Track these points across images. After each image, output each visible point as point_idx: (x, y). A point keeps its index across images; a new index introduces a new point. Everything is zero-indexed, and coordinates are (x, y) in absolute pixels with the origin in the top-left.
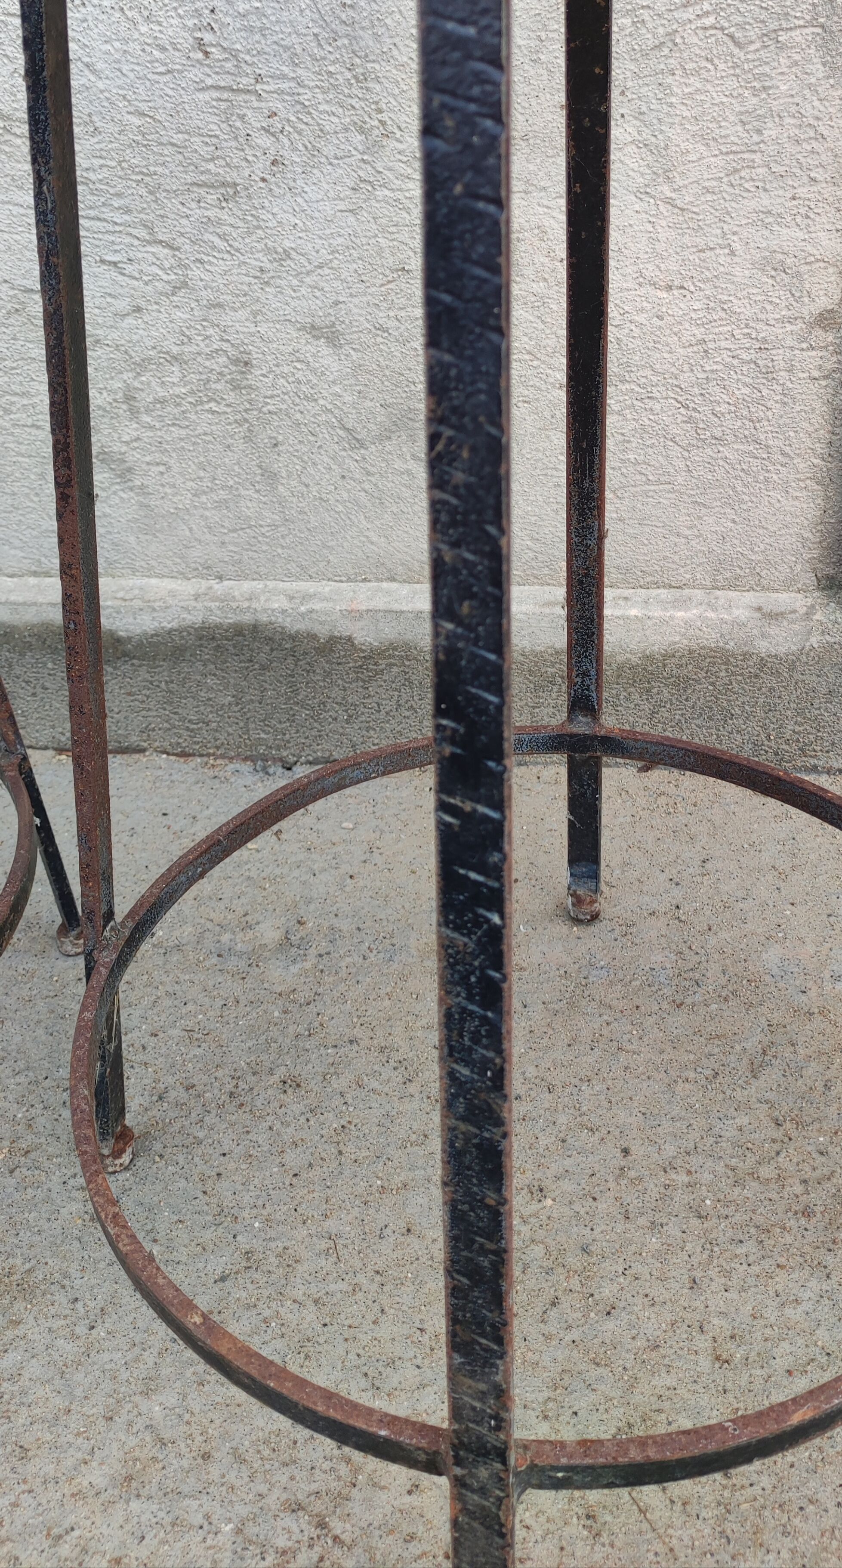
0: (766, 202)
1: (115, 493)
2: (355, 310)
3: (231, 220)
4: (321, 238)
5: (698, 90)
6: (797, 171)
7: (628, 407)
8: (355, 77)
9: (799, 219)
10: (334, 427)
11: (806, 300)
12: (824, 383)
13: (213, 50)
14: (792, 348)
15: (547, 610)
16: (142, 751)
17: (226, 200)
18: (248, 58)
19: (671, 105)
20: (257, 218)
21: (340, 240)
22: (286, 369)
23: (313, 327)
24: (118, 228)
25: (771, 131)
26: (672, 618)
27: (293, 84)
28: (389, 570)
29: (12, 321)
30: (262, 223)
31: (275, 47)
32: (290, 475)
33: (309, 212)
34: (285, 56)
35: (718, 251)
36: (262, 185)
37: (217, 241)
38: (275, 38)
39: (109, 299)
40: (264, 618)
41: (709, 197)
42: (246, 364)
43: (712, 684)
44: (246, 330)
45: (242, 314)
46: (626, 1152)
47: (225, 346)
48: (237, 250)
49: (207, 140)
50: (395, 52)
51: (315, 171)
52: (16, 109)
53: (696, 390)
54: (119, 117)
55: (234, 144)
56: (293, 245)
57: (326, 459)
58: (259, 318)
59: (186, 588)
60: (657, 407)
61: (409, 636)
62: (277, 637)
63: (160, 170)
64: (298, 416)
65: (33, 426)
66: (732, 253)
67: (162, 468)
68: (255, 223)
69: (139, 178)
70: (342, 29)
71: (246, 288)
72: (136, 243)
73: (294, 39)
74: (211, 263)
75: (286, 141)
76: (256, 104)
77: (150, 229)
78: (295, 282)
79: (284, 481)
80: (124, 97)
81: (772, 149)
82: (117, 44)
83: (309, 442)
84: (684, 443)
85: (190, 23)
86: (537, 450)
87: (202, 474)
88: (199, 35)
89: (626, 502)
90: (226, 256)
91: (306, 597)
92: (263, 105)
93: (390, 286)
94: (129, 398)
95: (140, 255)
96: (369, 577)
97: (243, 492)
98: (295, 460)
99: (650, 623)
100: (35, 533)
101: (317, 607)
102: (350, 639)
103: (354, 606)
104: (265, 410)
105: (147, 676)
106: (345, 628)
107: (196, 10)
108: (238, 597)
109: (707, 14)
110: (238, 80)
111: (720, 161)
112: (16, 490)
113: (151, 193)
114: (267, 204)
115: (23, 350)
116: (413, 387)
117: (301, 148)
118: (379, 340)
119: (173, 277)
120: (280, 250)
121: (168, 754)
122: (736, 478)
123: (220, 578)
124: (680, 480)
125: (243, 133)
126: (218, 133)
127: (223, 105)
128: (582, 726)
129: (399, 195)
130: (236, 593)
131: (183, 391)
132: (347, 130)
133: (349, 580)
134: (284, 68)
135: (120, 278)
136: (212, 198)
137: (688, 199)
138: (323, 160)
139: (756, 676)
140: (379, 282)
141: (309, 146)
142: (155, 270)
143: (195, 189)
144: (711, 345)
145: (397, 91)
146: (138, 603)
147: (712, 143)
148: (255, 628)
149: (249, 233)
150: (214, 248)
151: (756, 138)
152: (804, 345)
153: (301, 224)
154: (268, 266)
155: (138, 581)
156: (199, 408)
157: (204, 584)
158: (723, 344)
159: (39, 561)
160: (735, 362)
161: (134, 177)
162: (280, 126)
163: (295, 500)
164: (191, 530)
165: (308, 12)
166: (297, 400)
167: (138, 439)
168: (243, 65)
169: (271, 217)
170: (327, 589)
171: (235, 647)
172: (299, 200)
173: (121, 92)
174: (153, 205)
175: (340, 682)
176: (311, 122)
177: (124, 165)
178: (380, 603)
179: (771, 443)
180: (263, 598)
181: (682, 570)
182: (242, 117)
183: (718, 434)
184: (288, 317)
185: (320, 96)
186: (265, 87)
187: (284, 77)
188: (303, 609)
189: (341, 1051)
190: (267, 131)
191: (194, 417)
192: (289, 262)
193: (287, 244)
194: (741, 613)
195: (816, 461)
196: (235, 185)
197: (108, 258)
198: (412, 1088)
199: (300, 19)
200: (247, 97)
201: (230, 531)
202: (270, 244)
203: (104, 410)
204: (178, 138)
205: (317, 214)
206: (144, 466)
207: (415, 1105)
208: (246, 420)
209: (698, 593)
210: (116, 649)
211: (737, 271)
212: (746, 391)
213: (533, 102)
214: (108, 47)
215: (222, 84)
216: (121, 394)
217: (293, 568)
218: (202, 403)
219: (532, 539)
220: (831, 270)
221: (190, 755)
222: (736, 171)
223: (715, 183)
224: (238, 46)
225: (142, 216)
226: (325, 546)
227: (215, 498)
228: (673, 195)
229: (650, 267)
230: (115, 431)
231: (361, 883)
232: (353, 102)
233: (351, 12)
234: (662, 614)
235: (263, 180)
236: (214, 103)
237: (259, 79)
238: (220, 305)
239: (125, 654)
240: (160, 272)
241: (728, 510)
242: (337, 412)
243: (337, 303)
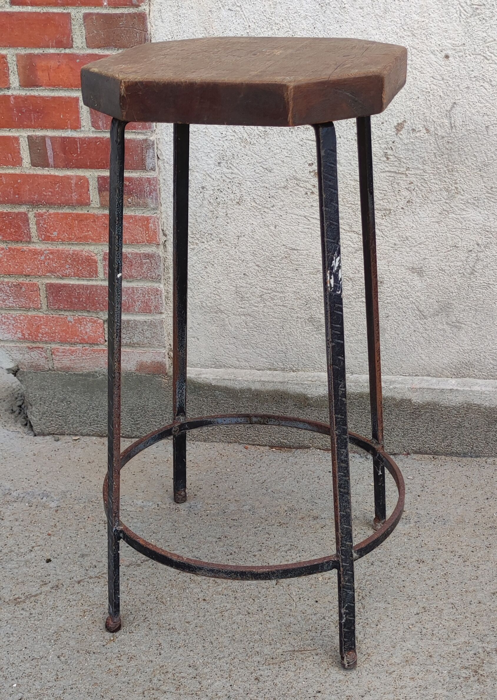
1: (313, 335)
2: (432, 262)
3: (386, 224)
4: (422, 232)
8: (448, 170)
10: (414, 310)
13: (391, 157)
16: (309, 448)
17: (385, 216)
18: (405, 161)
20: (397, 223)
21: (431, 234)
22: (398, 285)
23: (413, 268)
27: (421, 172)
28: (427, 372)
29: (283, 261)
30: (398, 226)
31: (417, 157)
32: (391, 329)
33: (419, 222)
34: (420, 161)
36: (401, 210)
38: (417, 154)
44: (384, 268)
48: (386, 236)
49: (381, 192)
50: (466, 161)
51: (425, 206)
52: (303, 177)
54: (346, 181)
55: (393, 194)
56: (410, 235)
57: (408, 323)
58: (390, 264)
61: (436, 400)
64: (400, 305)
65: (283, 305)
68: (396, 225)
69: (350, 205)
70: (446, 151)
71: (387, 251)
73: (425, 154)
75: (415, 193)
76: (405, 179)
77: (351, 227)
78: (408, 250)
79: (388, 332)
80: (350, 174)
82: (351, 153)
83: (402, 316)
85: (383, 146)
87: (353, 328)
88: (386, 151)
91: (393, 382)
92: (408, 179)
93: (449, 253)
96: (418, 374)
98: (395, 323)
100: (273, 351)
101: (398, 386)
102: (410, 400)
103: (414, 386)
104: (385, 302)
106: (409, 395)
107: (387, 142)
108: (362, 381)
110: (399, 169)
112: (269, 332)
113: (353, 212)
114: (402, 218)
115: (285, 273)
116: (451, 294)
117: (421, 196)
118: (440, 274)
119: (356, 246)
120: (404, 236)
121: (320, 449)
125: (397, 190)
126: (387, 189)
127: (391, 179)
129: (458, 216)
130: (360, 380)
131: (352, 293)
132: (441, 190)
133: (410, 375)
134: (419, 165)
138: (429, 201)
140: (444, 251)
141: (424, 196)
142: (349, 242)
145: (464, 176)
149: (392, 229)
153: (415, 227)
154: (398, 243)
155: (316, 374)
156: (357, 300)
159: (273, 364)
161: (348, 205)
162: (413, 188)
163: (392, 340)
165: (433, 144)
166: (400, 298)
168: (402, 163)
169: (403, 223)
170: (400, 379)
172: (416, 217)
173: (349, 172)
174: (354, 217)
175: (403, 419)
176: (427, 186)
177: (344, 200)
178: (425, 385)
182: (398, 184)
184: (403, 264)
185: (432, 177)
186: (410, 172)
187: (418, 168)
188: (391, 387)
190: (408, 189)
191: (354, 304)
192: (407, 241)
193: (408, 234)
196: (390, 210)
199: (429, 147)
200: (401, 176)
201: (360, 353)
202: (401, 234)
203: (316, 300)
205: (422, 223)
210: (305, 402)
214: (347, 154)
215: (392, 170)
218: (359, 298)
224: (401, 156)
225: (348, 221)
226: (401, 360)
227: (357, 339)
230: (318, 308)
232: (446, 179)
233: (450, 145)
235: (402, 208)
236: (387, 178)
237: (408, 169)
240: (351, 244)
242: (417, 303)
243: (425, 259)
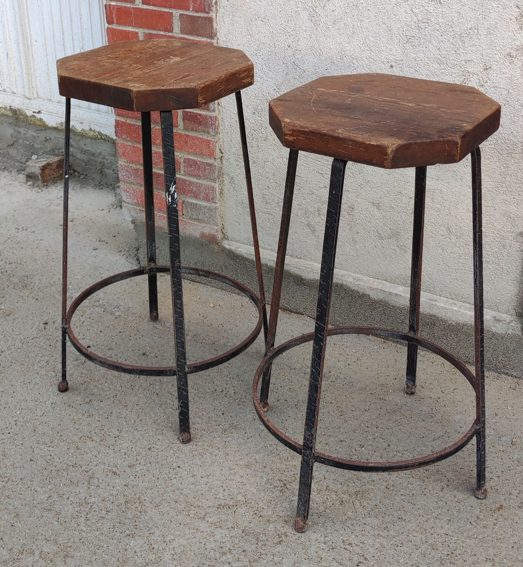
0: (506, 198)
2: (385, 201)
3: (355, 169)
5: (488, 164)
6: (516, 192)
7: (461, 246)
9: (515, 204)
10: (375, 232)
11: (516, 227)
12: (520, 253)
14: (511, 241)
15: (429, 302)
16: (303, 314)
21: (384, 181)
22: (364, 213)
23: (373, 203)
25: (508, 179)
28: (385, 278)
30: (364, 171)
32: (360, 242)
37: (350, 174)
39: (318, 183)
40: (345, 283)
41: (489, 193)
44: (355, 199)
45: (354, 195)
46: (389, 445)
47: (348, 202)
57: (371, 240)
58: (358, 197)
61: (386, 299)
62: (348, 290)
64: (365, 226)
66: (495, 209)
68: (361, 171)
78: (370, 189)
79: (358, 244)
81: (508, 184)
83: (367, 234)
89: (459, 274)
91: (359, 280)
93: (396, 197)
96: (379, 278)
97: (346, 244)
98: (362, 238)
99: (460, 313)
101: (361, 283)
102: (369, 296)
103: (372, 286)
104: (356, 223)
105: (308, 292)
106: (368, 292)
109: (492, 144)
111: (493, 183)
116: (399, 227)
118: (391, 210)
120: (368, 180)
121: (309, 317)
122: (492, 275)
128: (411, 334)
130: (339, 274)
133: (373, 278)
140: (393, 195)
146: (310, 270)
148: (342, 285)
149: (359, 174)
151: (504, 180)
152: (515, 240)
153: (375, 174)
154: (363, 183)
158: (491, 234)
160: (494, 240)
163: (361, 250)
166: (366, 222)
167: (319, 222)
169: (367, 170)
170: (366, 279)
175: (364, 308)
178: (380, 287)
179: (503, 267)
180: (346, 277)
183: (488, 261)
184: (367, 199)
188: (356, 283)
189: (327, 404)
192: (370, 184)
194: (489, 317)
195: (517, 276)
197: (320, 172)
198: (341, 417)
202: (365, 178)
203: (311, 212)
205: (379, 173)
206: (319, 230)
207: (341, 421)
208: (350, 224)
210: (301, 281)
211: (496, 215)
212: (497, 250)
216: (316, 208)
217: (358, 271)
219: (429, 278)
222: (498, 187)
223: (491, 189)
226: (367, 266)
230: (313, 218)
231: (351, 367)
234: (464, 311)
238: (348, 190)
239: (303, 284)
242: (376, 227)
243: (381, 198)
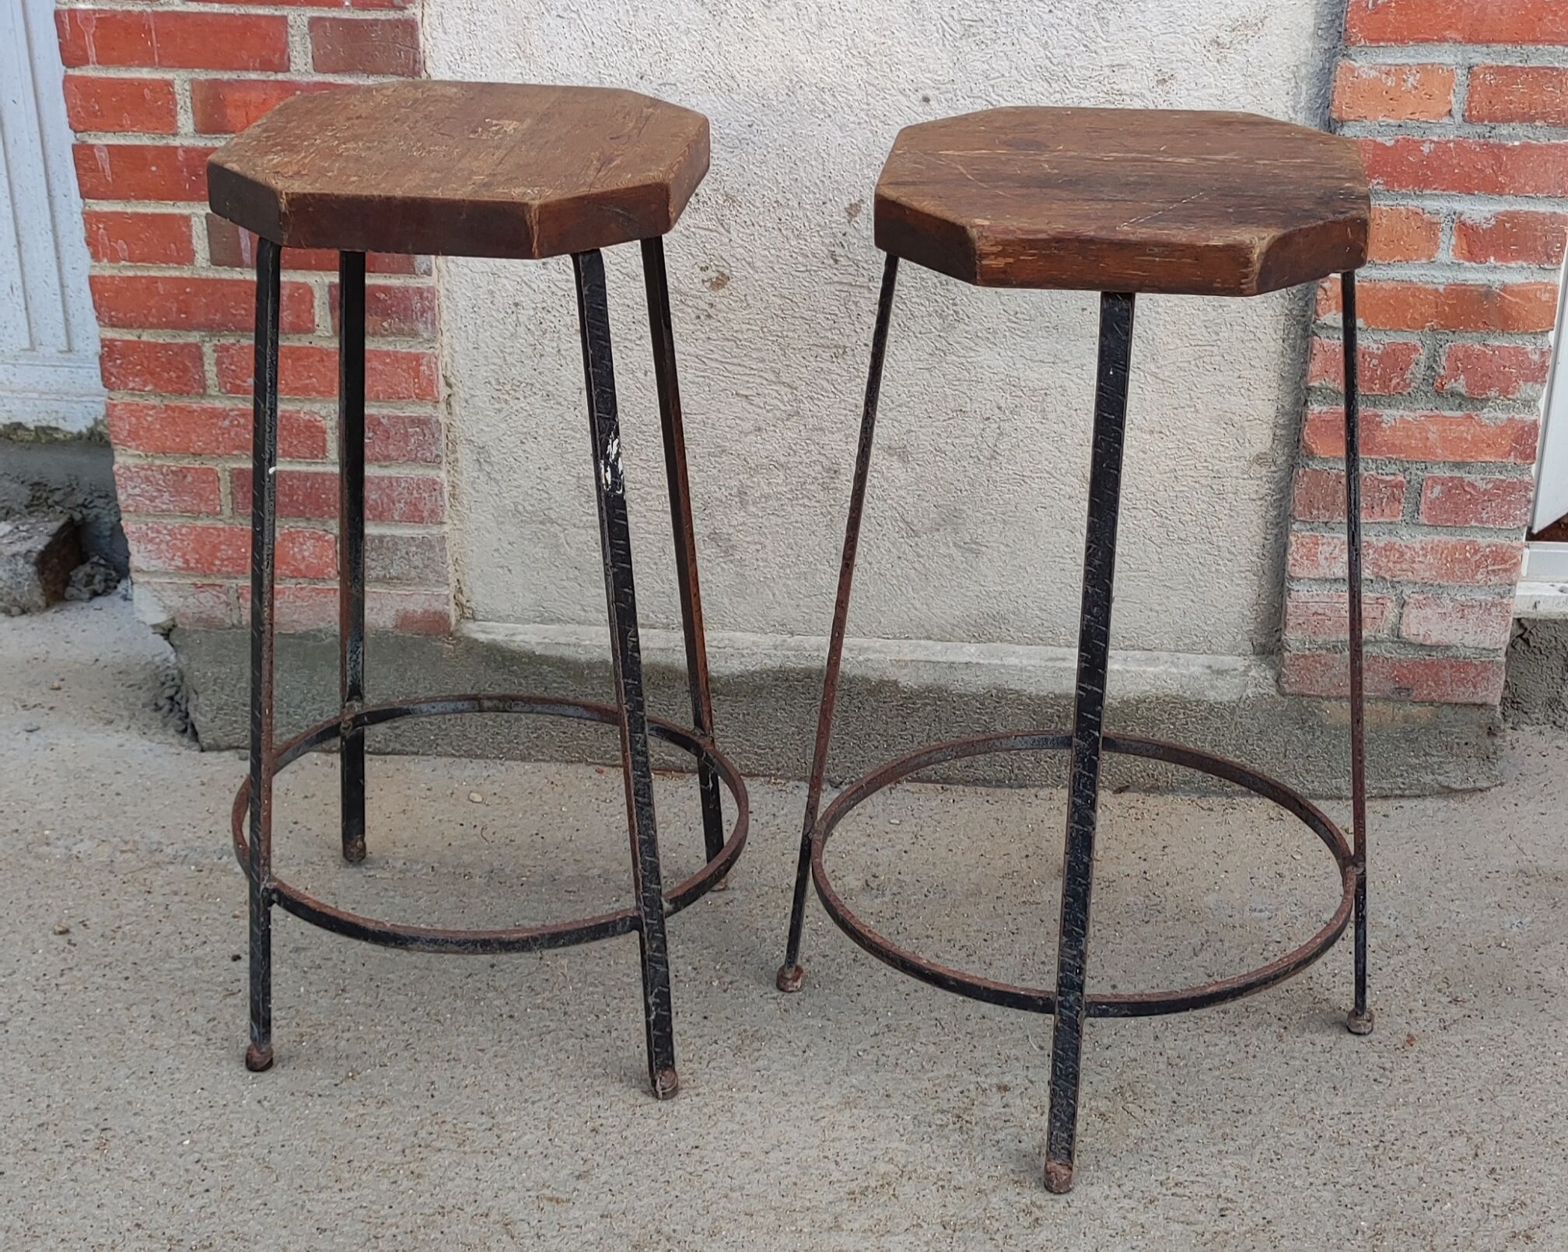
0: (1221, 379)
1: (718, 564)
2: (922, 437)
3: (839, 371)
4: (904, 388)
6: (1243, 361)
9: (1243, 391)
10: (896, 521)
11: (1247, 445)
12: (1259, 503)
13: (841, 259)
14: (1237, 478)
15: (1050, 664)
17: (837, 357)
18: (865, 263)
19: (1158, 313)
20: (858, 371)
21: (917, 389)
23: (890, 449)
24: (753, 372)
26: (1144, 672)
28: (927, 631)
33: (897, 370)
35: (1187, 409)
36: (865, 349)
37: (825, 384)
39: (738, 421)
41: (1182, 373)
42: (835, 472)
43: (1173, 724)
44: (840, 449)
45: (838, 437)
47: (822, 459)
48: (841, 392)
49: (828, 316)
53: (1169, 505)
57: (888, 544)
59: (767, 640)
60: (1140, 516)
61: (942, 682)
63: (790, 334)
66: (1197, 411)
67: (759, 547)
69: (775, 339)
71: (843, 418)
72: (765, 382)
74: (819, 399)
77: (778, 374)
81: (1226, 345)
84: (1158, 542)
86: (1050, 543)
87: (789, 552)
90: (831, 395)
92: (872, 295)
93: (950, 422)
94: (742, 493)
95: (766, 392)
96: (912, 636)
97: (819, 567)
99: (1128, 675)
101: (871, 657)
102: (895, 683)
103: (901, 657)
106: (892, 674)
107: (833, 234)
108: (808, 648)
110: (857, 276)
111: (1190, 350)
119: (789, 408)
123: (792, 634)
124: (1154, 569)
127: (843, 295)
129: (963, 360)
131: (785, 490)
133: (895, 638)
135: (749, 406)
136: (827, 356)
137: (1167, 373)
138: (911, 334)
139: (1206, 718)
142: (777, 403)
143: (815, 348)
144: (1180, 473)
147: (1184, 338)
148: (821, 672)
149: (850, 380)
150: (822, 389)
151: (1215, 337)
152: (1246, 476)
155: (727, 634)
156: (795, 503)
157: (779, 638)
158: (1189, 473)
160: (1197, 485)
161: (771, 338)
164: (774, 595)
167: (744, 524)
168: (861, 270)
170: (878, 644)
171: (803, 687)
173: (771, 282)
174: (782, 358)
176: (906, 309)
177: (765, 330)
178: (921, 655)
179: (1221, 544)
181: (1152, 637)
182: (856, 303)
183: (1183, 537)
185: (914, 293)
186: (876, 285)
188: (861, 658)
191: (790, 509)
194: (1196, 670)
195: (1253, 559)
196: (845, 347)
197: (742, 392)
200: (862, 290)
203: (721, 501)
204: (808, 314)
205: (903, 372)
206: (745, 545)
208: (829, 513)
209: (1164, 655)
211: (1199, 423)
212: (1205, 506)
213: (1063, 305)
214: (766, 253)
215: (845, 281)
216: (735, 490)
218: (798, 499)
219: (1041, 609)
220: (1264, 426)
221: (755, 775)
222: (1200, 357)
223: (1186, 364)
225: (772, 365)
227: (797, 571)
228: (1157, 371)
229: (1139, 417)
231: (913, 856)
234: (1137, 668)
236: (838, 293)
238: (821, 429)
239: (714, 691)
240: (779, 404)
241: (1189, 593)
242: (901, 510)
243: (910, 433)
